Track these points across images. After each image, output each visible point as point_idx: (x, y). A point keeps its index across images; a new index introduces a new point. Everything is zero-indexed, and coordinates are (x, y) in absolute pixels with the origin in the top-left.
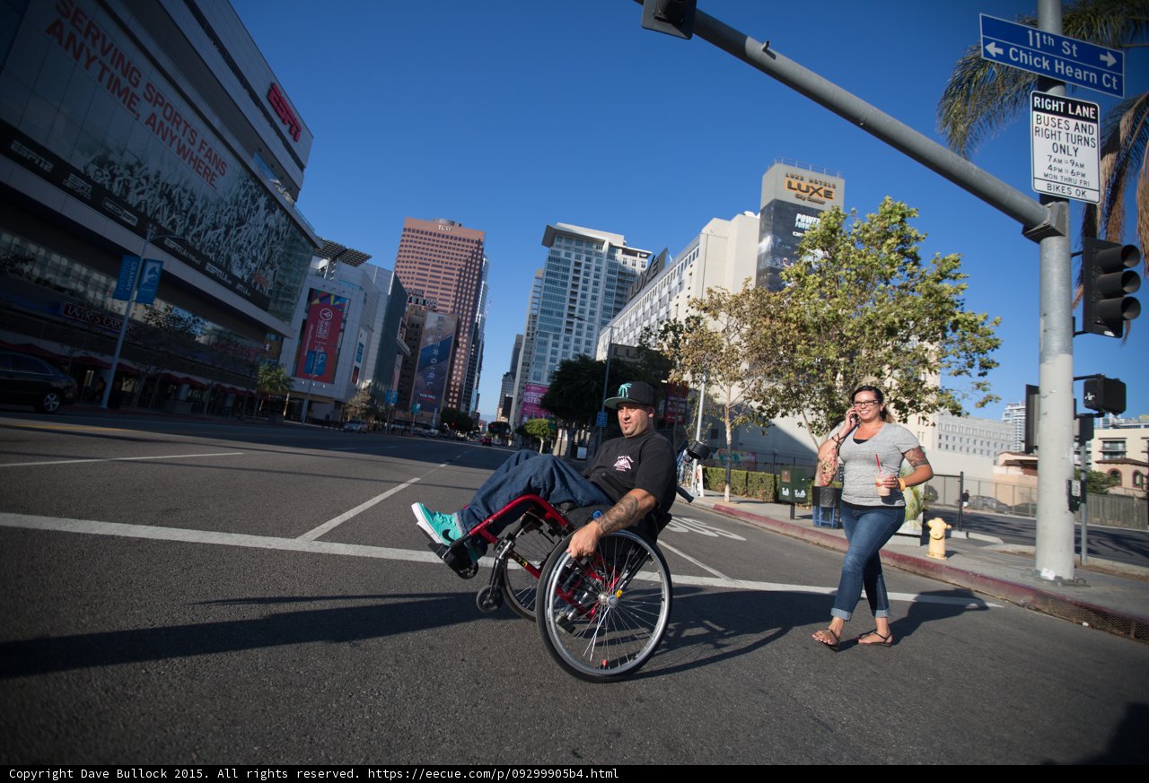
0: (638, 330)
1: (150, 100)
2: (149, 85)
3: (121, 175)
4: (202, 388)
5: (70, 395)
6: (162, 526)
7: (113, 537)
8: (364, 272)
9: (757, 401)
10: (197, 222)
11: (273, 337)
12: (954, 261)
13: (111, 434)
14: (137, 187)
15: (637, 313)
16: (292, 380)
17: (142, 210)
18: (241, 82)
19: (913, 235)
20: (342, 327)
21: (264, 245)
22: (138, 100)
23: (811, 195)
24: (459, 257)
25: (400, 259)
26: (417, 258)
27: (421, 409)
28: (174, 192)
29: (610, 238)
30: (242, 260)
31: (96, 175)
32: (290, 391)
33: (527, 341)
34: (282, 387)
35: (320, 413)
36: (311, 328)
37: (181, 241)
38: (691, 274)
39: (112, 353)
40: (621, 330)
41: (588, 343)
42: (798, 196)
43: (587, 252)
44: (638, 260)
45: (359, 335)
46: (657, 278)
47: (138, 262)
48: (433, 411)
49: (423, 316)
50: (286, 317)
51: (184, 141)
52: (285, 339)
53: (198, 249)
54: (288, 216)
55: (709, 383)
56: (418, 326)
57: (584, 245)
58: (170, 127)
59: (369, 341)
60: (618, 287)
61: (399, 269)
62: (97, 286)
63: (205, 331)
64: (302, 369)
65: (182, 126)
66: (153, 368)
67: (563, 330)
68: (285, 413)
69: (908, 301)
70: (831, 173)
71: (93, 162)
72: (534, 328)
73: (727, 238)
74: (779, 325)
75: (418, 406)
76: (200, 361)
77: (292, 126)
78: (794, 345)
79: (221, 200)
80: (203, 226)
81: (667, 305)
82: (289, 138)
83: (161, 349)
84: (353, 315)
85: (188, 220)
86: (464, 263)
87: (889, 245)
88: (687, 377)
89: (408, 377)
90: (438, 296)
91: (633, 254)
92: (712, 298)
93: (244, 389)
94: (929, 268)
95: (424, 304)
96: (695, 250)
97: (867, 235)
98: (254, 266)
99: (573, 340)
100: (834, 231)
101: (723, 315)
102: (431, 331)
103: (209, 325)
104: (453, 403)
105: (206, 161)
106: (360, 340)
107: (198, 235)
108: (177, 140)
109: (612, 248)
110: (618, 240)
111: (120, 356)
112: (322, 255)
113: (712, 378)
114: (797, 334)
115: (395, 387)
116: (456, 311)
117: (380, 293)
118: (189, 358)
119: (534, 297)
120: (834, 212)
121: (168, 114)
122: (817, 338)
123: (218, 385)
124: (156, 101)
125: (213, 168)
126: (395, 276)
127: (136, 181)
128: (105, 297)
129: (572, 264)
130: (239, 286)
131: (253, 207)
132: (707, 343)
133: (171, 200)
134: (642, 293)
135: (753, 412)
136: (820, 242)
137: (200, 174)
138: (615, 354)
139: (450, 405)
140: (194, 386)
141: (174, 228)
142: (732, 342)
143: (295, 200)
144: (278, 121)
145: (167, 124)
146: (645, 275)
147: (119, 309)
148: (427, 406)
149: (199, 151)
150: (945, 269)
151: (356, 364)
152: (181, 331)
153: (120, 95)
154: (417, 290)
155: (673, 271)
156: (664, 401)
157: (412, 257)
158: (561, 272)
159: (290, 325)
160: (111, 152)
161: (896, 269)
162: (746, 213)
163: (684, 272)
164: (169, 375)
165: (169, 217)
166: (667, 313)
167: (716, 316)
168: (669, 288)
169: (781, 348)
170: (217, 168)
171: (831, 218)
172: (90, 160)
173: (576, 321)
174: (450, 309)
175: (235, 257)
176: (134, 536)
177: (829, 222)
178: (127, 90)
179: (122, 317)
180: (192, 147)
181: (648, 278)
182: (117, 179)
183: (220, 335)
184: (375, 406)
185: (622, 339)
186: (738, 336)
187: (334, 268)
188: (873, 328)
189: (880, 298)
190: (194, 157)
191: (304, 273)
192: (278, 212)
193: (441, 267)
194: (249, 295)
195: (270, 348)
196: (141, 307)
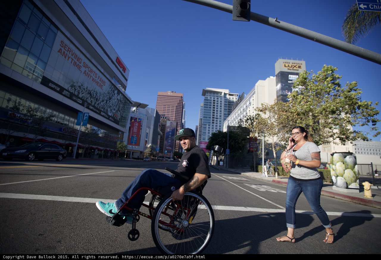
0: (237, 120)
1: (84, 67)
2: (84, 62)
3: (77, 89)
4: (101, 150)
5: (65, 155)
6: (93, 198)
7: (79, 203)
8: (147, 110)
9: (283, 141)
10: (98, 100)
11: (121, 133)
12: (355, 84)
13: (76, 167)
14: (82, 92)
15: (236, 115)
16: (127, 146)
17: (83, 98)
18: (109, 58)
19: (337, 77)
20: (141, 128)
21: (117, 105)
22: (81, 67)
23: (293, 68)
24: (175, 102)
25: (157, 105)
26: (162, 104)
27: (167, 152)
28: (91, 92)
29: (224, 91)
30: (111, 110)
31: (71, 90)
32: (127, 149)
33: (200, 127)
34: (124, 148)
35: (136, 156)
36: (132, 129)
37: (94, 106)
38: (253, 100)
39: (76, 142)
40: (231, 121)
41: (220, 126)
42: (288, 69)
43: (217, 96)
44: (234, 97)
45: (146, 130)
46: (242, 102)
47: (82, 114)
48: (171, 153)
49: (166, 122)
50: (124, 126)
51: (94, 77)
52: (124, 133)
53: (99, 108)
54: (124, 95)
55: (265, 136)
56: (164, 125)
57: (216, 94)
58: (90, 73)
59: (149, 131)
60: (228, 107)
61: (157, 108)
62: (72, 122)
63: (101, 133)
64: (130, 142)
65: (93, 73)
66: (87, 145)
67: (211, 123)
68: (125, 156)
69: (338, 101)
70: (300, 60)
71: (70, 86)
72: (201, 123)
73: (264, 86)
74: (290, 114)
75: (166, 151)
76: (100, 142)
77: (123, 69)
78: (296, 121)
79: (104, 93)
80: (100, 101)
81: (246, 111)
82: (123, 72)
83: (89, 139)
84: (144, 124)
85: (95, 100)
86: (177, 104)
87: (327, 81)
88: (257, 135)
89: (162, 142)
90: (170, 115)
91: (232, 95)
92: (263, 106)
93: (113, 150)
94: (345, 88)
95: (166, 118)
96: (254, 92)
97: (319, 79)
98: (114, 111)
99: (215, 126)
100: (305, 79)
101: (267, 112)
102: (169, 127)
103: (102, 131)
104: (177, 150)
105: (100, 82)
106: (147, 132)
107: (98, 104)
108: (92, 77)
109: (225, 94)
110: (227, 91)
111: (79, 142)
112: (134, 106)
113: (266, 134)
114: (297, 117)
115: (159, 146)
116: (176, 119)
117: (152, 116)
118: (97, 141)
119: (201, 113)
120: (305, 72)
121: (89, 70)
122: (304, 117)
123: (105, 149)
124: (86, 67)
125: (102, 84)
126: (156, 110)
127: (81, 90)
128: (74, 125)
129: (212, 101)
130: (111, 118)
131: (114, 94)
132: (263, 123)
133: (91, 95)
134: (237, 108)
135: (282, 145)
136: (301, 83)
137: (98, 86)
138: (230, 129)
139: (176, 150)
140: (99, 150)
141: (92, 103)
142: (272, 121)
143: (125, 90)
144: (119, 67)
145: (89, 73)
146: (237, 102)
147: (78, 128)
148: (169, 151)
149: (98, 79)
150: (351, 87)
151: (146, 139)
152: (95, 133)
153: (76, 66)
154: (163, 114)
155: (247, 99)
156: (249, 144)
157: (161, 104)
158: (209, 104)
159: (125, 129)
160: (74, 83)
161: (331, 90)
162: (271, 77)
163: (251, 99)
164: (92, 147)
165: (90, 100)
166: (246, 114)
167: (265, 113)
168: (246, 105)
169: (291, 122)
170: (103, 84)
171: (304, 74)
172: (69, 86)
173: (215, 119)
174: (174, 119)
175: (109, 109)
176: (85, 202)
177: (303, 76)
178: (78, 65)
179: (78, 131)
180: (96, 79)
181: (238, 103)
182: (76, 90)
183: (105, 133)
184: (153, 152)
185: (232, 124)
186: (274, 119)
187: (138, 110)
188: (326, 112)
189: (326, 100)
190: (97, 81)
191: (129, 112)
192: (120, 94)
193: (170, 106)
194: (113, 120)
195: (120, 136)
196: (83, 127)
